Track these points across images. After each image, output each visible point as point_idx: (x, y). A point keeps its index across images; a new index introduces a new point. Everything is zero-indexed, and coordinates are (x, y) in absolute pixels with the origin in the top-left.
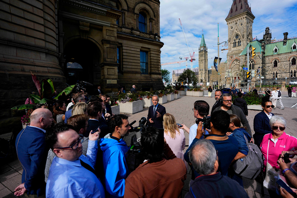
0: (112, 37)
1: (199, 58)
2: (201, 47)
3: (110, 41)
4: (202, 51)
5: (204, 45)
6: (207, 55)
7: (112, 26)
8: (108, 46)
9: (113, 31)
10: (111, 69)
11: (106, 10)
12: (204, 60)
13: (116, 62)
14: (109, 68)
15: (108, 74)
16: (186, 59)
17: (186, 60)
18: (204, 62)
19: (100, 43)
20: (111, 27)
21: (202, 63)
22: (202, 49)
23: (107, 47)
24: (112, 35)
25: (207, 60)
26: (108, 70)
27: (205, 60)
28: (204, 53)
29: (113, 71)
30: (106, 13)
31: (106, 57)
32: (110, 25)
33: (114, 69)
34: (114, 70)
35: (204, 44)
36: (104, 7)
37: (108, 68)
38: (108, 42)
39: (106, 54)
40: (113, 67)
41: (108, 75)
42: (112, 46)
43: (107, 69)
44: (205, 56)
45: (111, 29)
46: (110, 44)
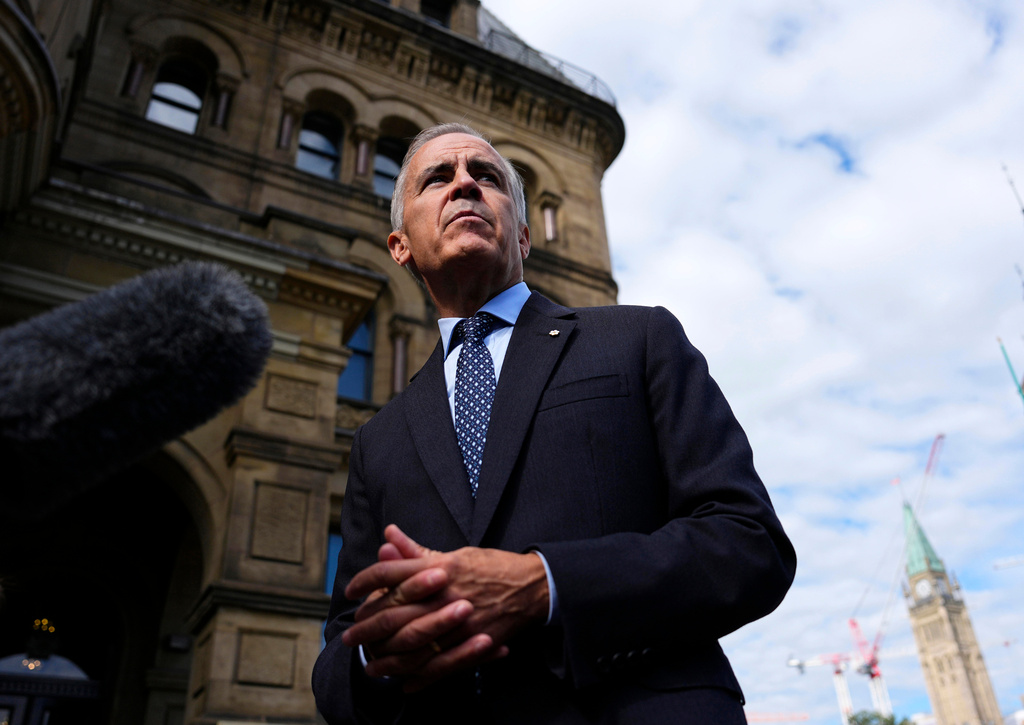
0: (302, 423)
1: (923, 651)
2: (915, 579)
3: (285, 442)
4: (929, 601)
5: (935, 566)
6: (968, 623)
7: (310, 353)
8: (268, 471)
9: (315, 384)
10: (268, 640)
11: (280, 269)
12: (958, 663)
13: (314, 589)
14: (250, 632)
15: (242, 676)
16: (831, 668)
17: (838, 672)
18: (960, 672)
19: (217, 460)
20: (300, 359)
21: (947, 679)
22: (924, 588)
23: (257, 483)
24: (302, 408)
25: (980, 657)
26: (239, 643)
27: (964, 656)
28: (942, 612)
29: (285, 658)
30: (279, 286)
31: (244, 547)
32: (293, 350)
33: (293, 636)
34: (289, 643)
35: (929, 561)
36: (272, 251)
37: (243, 632)
38: (271, 447)
39: (243, 524)
40: (289, 626)
41: (237, 681)
42: (295, 473)
43: (233, 638)
44: (955, 631)
45: (302, 372)
46: (281, 460)
